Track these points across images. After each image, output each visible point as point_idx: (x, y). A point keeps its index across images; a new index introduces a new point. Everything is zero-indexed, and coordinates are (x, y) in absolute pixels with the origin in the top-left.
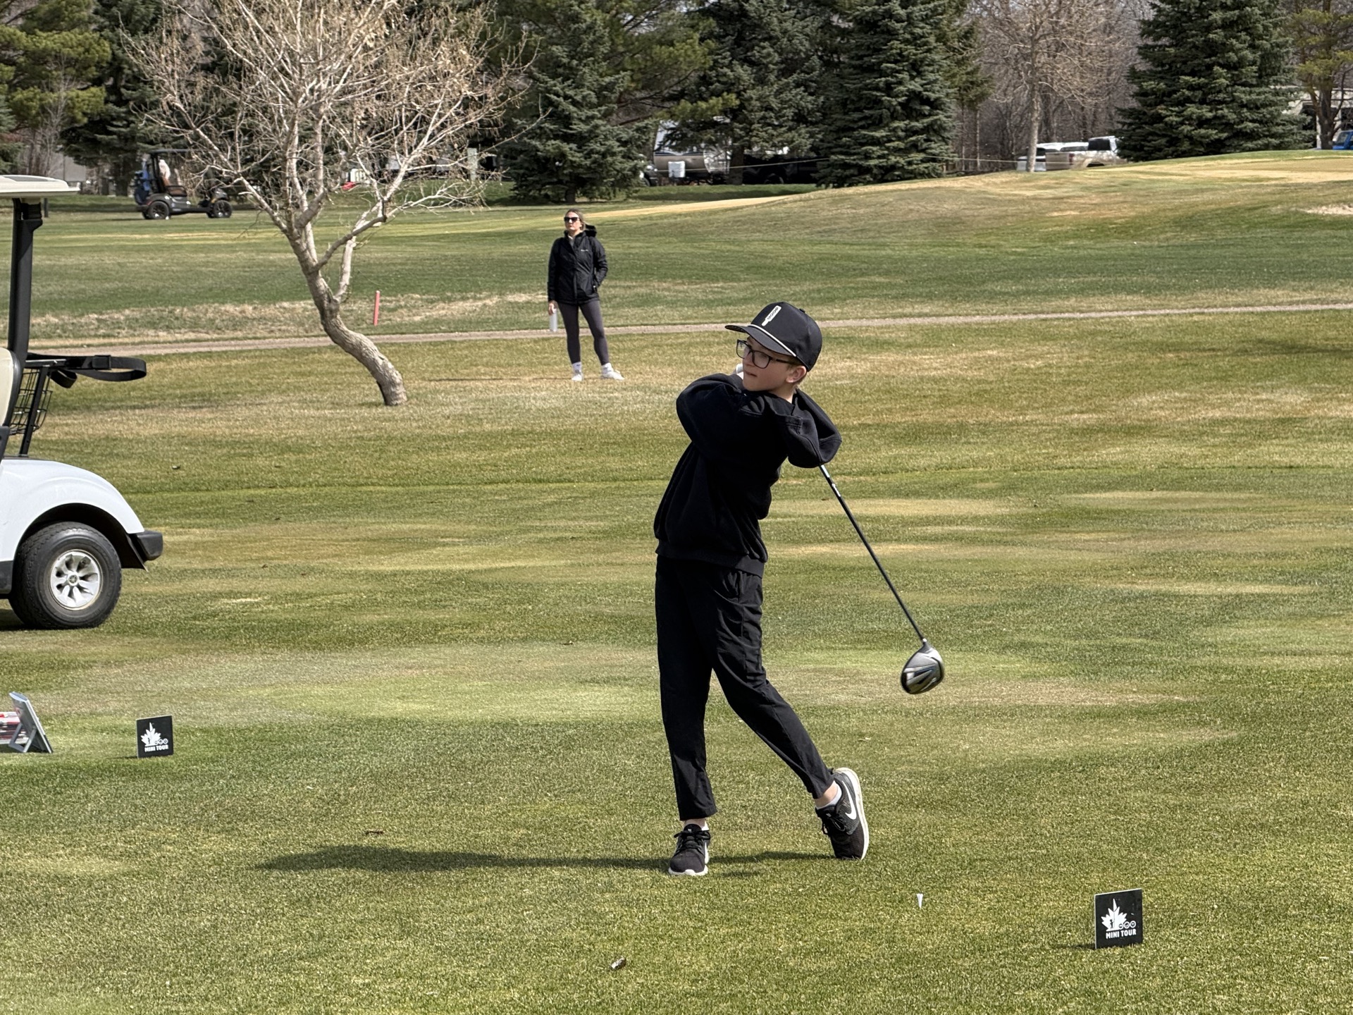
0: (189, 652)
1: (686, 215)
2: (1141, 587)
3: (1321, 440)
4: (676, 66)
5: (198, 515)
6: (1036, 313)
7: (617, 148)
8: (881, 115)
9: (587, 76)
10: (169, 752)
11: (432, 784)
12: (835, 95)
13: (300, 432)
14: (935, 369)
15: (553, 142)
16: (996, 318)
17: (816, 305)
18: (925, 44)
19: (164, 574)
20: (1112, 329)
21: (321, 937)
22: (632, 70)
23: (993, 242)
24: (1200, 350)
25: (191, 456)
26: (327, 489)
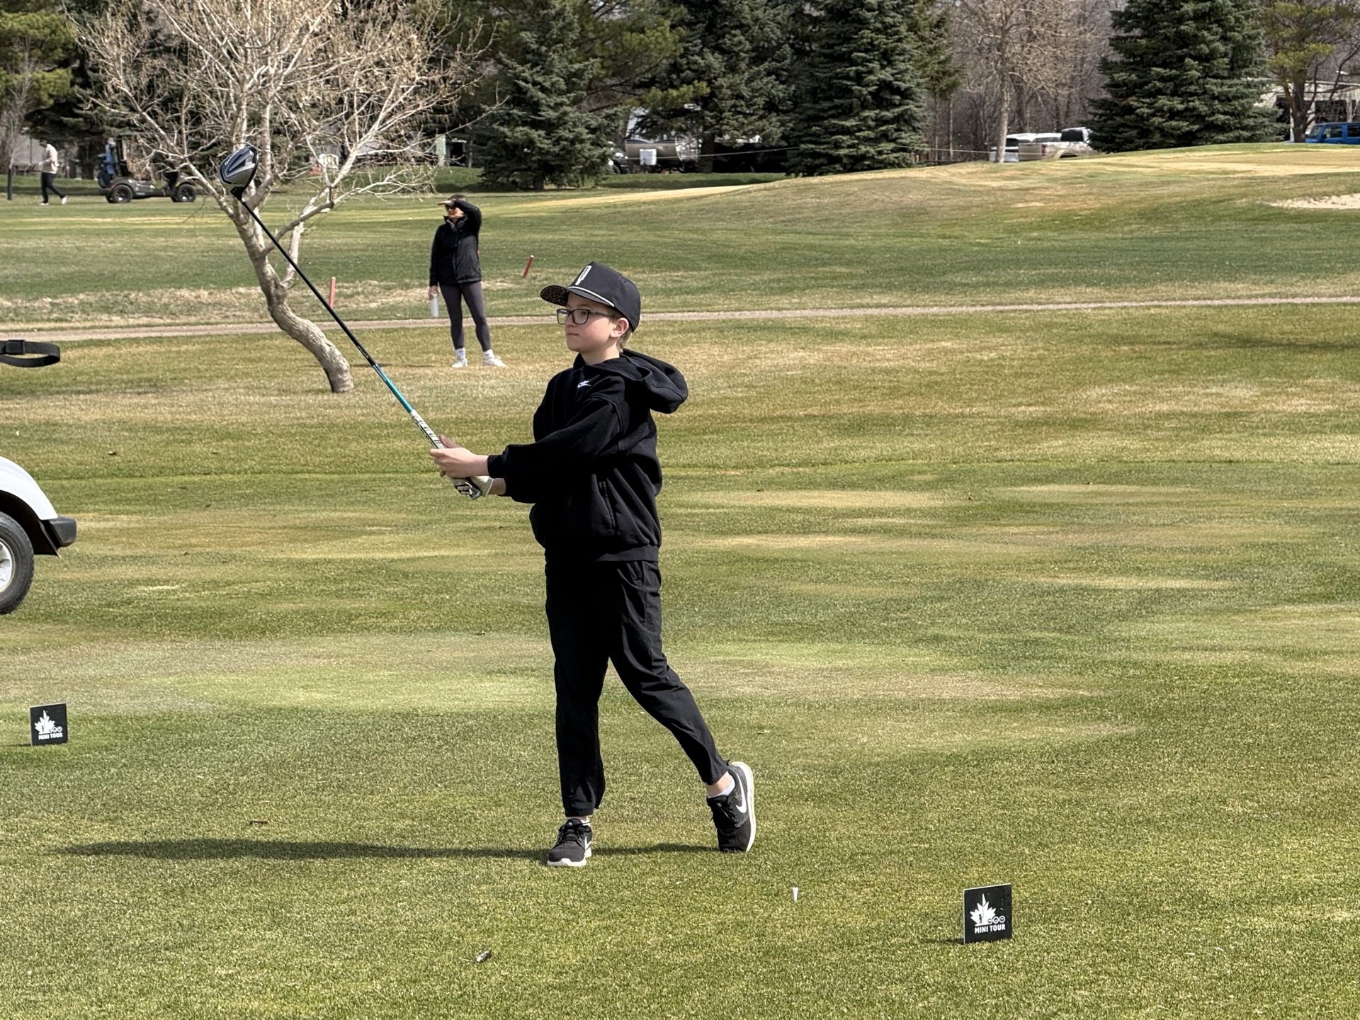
0: (98, 640)
1: (652, 203)
2: (1064, 580)
3: (1264, 435)
4: (647, 53)
5: (128, 501)
6: (994, 304)
7: (586, 135)
8: (851, 105)
9: (556, 62)
10: (64, 740)
11: (323, 774)
12: (806, 83)
13: (243, 419)
14: (888, 360)
15: (521, 128)
16: (953, 310)
17: (774, 295)
18: (896, 33)
19: (83, 560)
20: (1068, 321)
21: (191, 927)
22: (602, 57)
23: (957, 233)
24: (1154, 343)
25: (128, 441)
26: (262, 476)
